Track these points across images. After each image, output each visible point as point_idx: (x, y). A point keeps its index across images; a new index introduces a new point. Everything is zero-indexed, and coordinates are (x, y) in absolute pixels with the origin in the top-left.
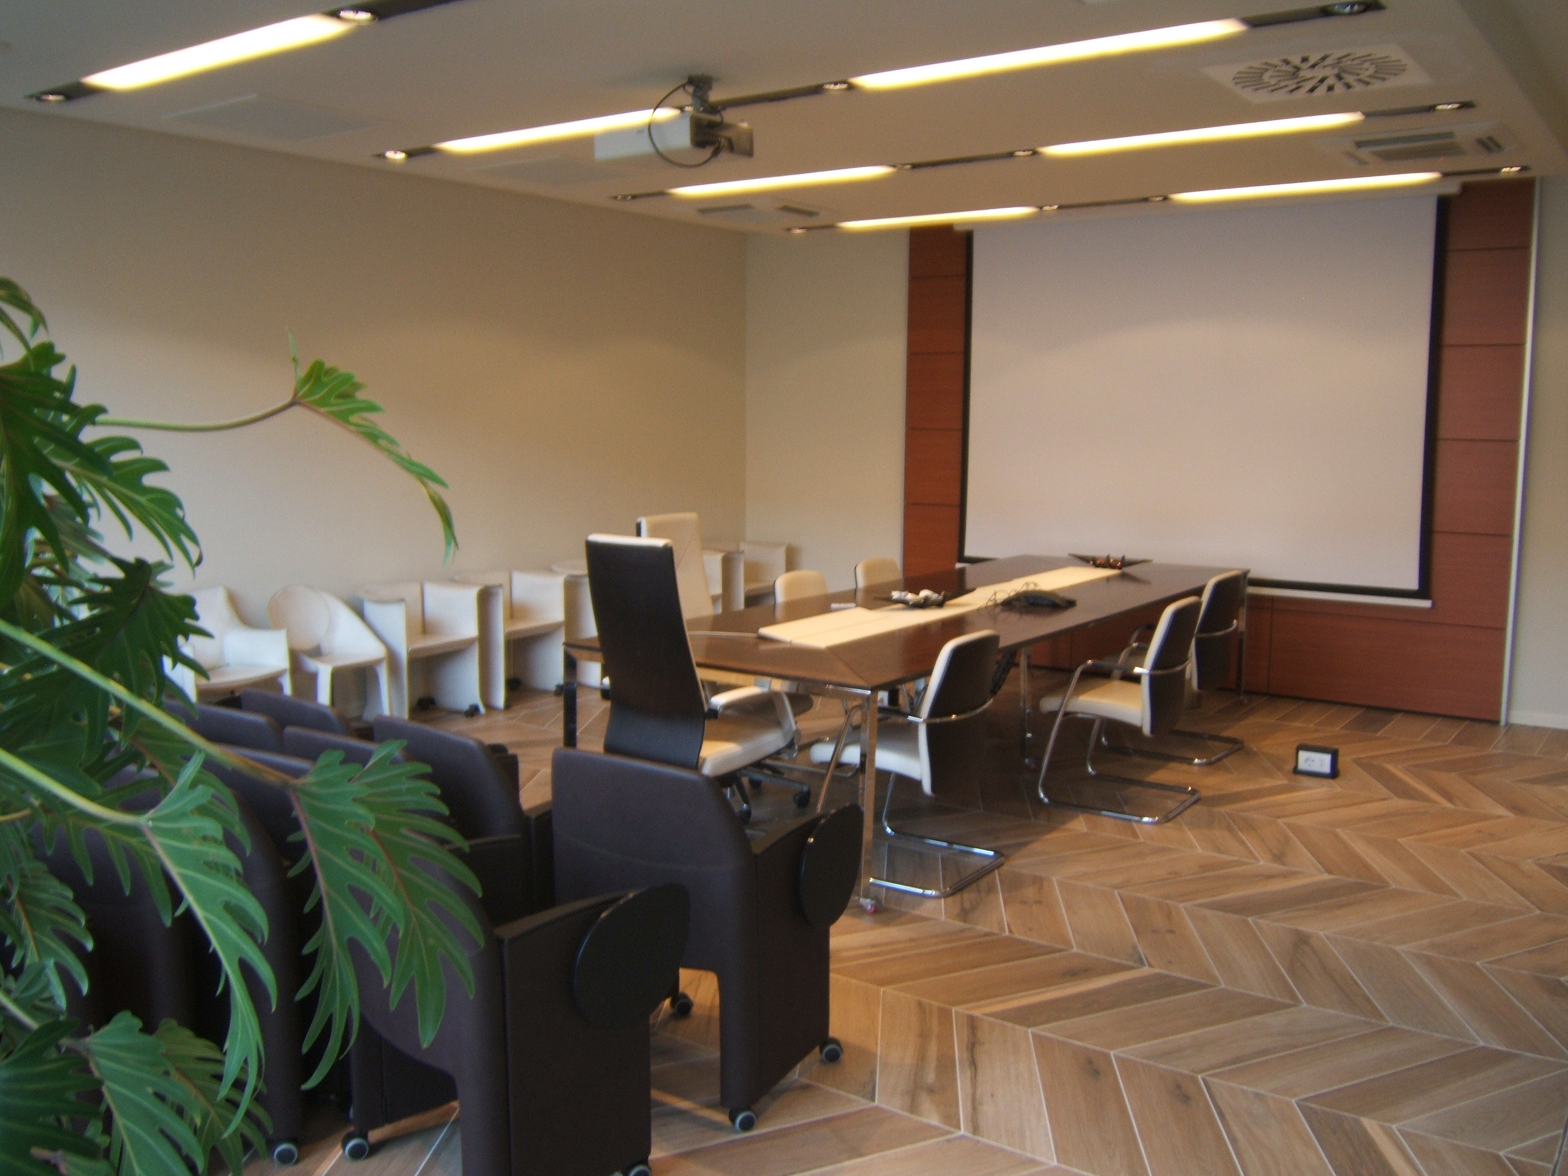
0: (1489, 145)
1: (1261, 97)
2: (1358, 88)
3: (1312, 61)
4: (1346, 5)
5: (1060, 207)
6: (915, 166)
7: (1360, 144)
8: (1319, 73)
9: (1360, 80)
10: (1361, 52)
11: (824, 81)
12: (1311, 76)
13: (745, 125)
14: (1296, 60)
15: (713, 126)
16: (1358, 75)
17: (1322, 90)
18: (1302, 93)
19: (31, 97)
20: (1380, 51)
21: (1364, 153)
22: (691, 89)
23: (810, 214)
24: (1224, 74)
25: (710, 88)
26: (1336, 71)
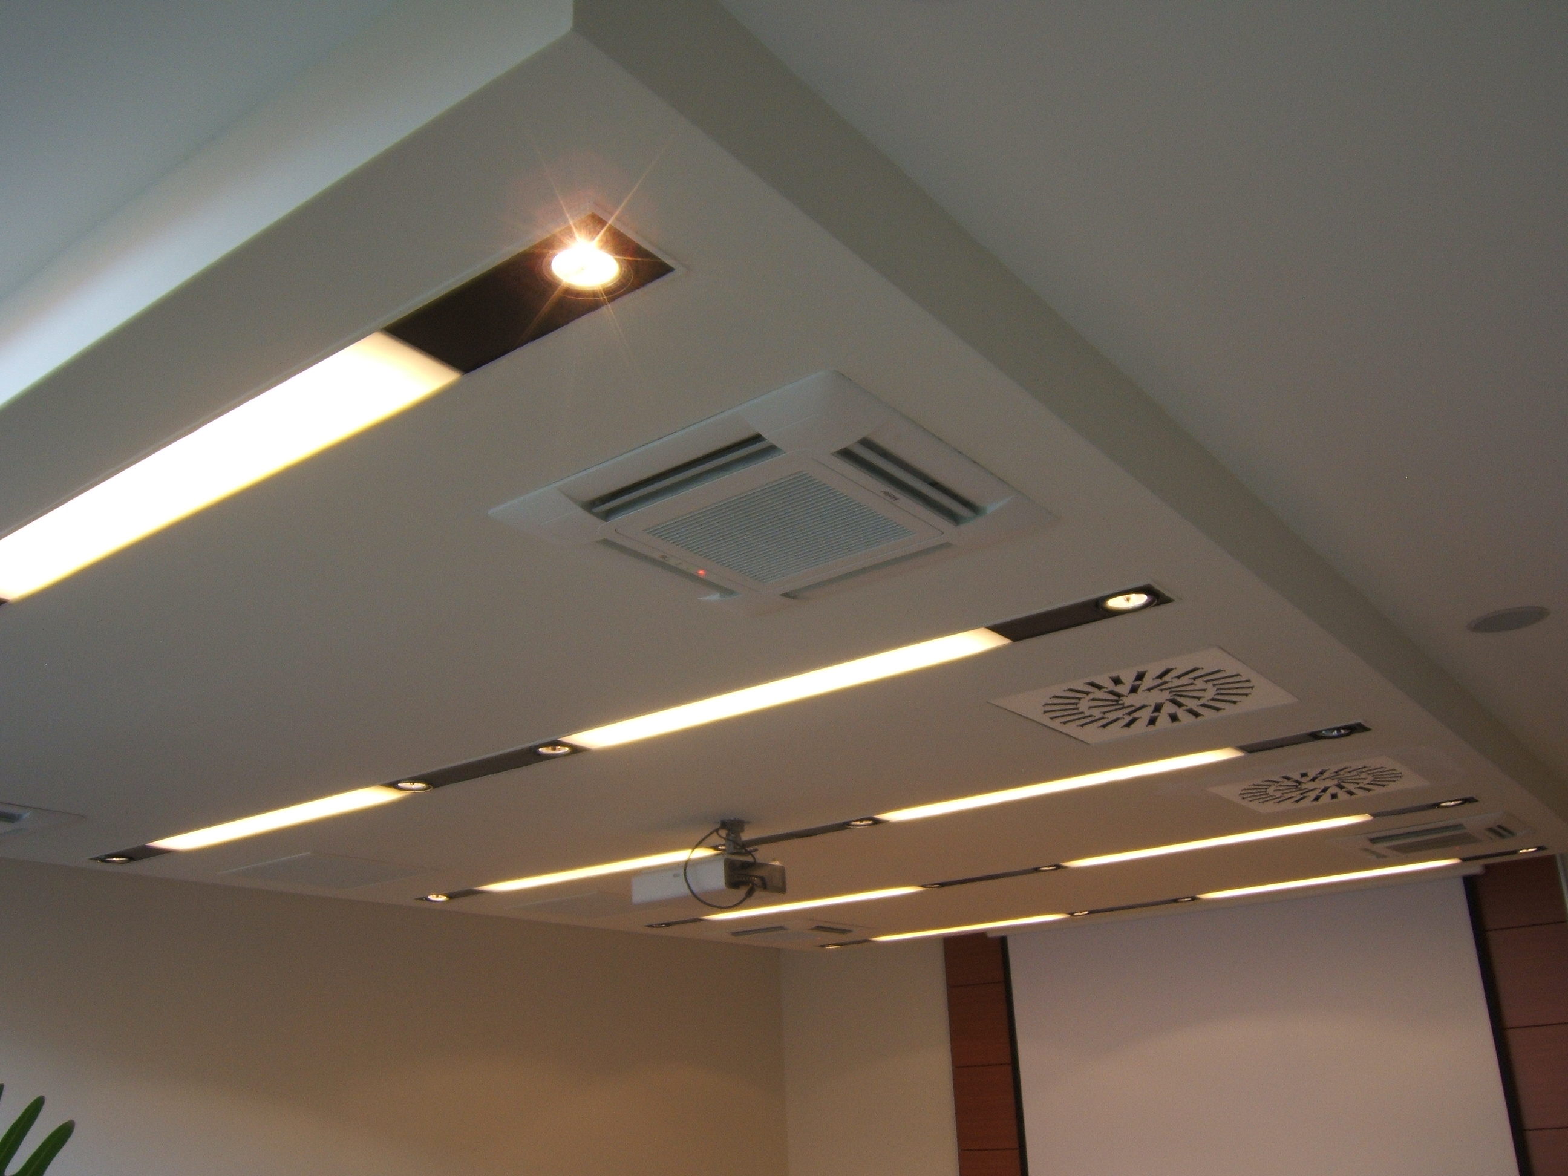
0: (1500, 831)
1: (1269, 808)
2: (1361, 794)
3: (1311, 775)
4: (1334, 729)
5: (1091, 912)
6: (943, 885)
7: (1373, 841)
8: (1320, 784)
9: (1361, 788)
10: (1356, 765)
11: (851, 820)
12: (1313, 788)
13: (777, 863)
14: (1296, 776)
15: (746, 866)
16: (1358, 783)
17: (1326, 798)
18: (1306, 803)
19: (97, 859)
20: (1374, 763)
21: (1379, 847)
22: (723, 833)
23: (843, 931)
24: (1230, 792)
25: (743, 831)
26: (1336, 782)
